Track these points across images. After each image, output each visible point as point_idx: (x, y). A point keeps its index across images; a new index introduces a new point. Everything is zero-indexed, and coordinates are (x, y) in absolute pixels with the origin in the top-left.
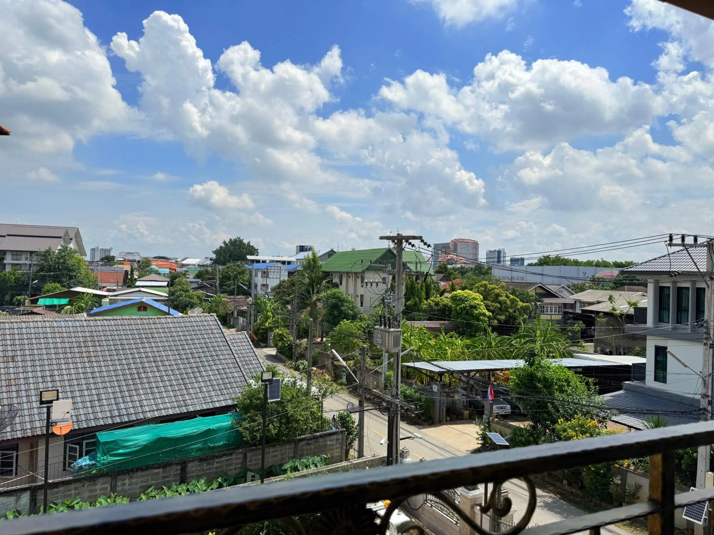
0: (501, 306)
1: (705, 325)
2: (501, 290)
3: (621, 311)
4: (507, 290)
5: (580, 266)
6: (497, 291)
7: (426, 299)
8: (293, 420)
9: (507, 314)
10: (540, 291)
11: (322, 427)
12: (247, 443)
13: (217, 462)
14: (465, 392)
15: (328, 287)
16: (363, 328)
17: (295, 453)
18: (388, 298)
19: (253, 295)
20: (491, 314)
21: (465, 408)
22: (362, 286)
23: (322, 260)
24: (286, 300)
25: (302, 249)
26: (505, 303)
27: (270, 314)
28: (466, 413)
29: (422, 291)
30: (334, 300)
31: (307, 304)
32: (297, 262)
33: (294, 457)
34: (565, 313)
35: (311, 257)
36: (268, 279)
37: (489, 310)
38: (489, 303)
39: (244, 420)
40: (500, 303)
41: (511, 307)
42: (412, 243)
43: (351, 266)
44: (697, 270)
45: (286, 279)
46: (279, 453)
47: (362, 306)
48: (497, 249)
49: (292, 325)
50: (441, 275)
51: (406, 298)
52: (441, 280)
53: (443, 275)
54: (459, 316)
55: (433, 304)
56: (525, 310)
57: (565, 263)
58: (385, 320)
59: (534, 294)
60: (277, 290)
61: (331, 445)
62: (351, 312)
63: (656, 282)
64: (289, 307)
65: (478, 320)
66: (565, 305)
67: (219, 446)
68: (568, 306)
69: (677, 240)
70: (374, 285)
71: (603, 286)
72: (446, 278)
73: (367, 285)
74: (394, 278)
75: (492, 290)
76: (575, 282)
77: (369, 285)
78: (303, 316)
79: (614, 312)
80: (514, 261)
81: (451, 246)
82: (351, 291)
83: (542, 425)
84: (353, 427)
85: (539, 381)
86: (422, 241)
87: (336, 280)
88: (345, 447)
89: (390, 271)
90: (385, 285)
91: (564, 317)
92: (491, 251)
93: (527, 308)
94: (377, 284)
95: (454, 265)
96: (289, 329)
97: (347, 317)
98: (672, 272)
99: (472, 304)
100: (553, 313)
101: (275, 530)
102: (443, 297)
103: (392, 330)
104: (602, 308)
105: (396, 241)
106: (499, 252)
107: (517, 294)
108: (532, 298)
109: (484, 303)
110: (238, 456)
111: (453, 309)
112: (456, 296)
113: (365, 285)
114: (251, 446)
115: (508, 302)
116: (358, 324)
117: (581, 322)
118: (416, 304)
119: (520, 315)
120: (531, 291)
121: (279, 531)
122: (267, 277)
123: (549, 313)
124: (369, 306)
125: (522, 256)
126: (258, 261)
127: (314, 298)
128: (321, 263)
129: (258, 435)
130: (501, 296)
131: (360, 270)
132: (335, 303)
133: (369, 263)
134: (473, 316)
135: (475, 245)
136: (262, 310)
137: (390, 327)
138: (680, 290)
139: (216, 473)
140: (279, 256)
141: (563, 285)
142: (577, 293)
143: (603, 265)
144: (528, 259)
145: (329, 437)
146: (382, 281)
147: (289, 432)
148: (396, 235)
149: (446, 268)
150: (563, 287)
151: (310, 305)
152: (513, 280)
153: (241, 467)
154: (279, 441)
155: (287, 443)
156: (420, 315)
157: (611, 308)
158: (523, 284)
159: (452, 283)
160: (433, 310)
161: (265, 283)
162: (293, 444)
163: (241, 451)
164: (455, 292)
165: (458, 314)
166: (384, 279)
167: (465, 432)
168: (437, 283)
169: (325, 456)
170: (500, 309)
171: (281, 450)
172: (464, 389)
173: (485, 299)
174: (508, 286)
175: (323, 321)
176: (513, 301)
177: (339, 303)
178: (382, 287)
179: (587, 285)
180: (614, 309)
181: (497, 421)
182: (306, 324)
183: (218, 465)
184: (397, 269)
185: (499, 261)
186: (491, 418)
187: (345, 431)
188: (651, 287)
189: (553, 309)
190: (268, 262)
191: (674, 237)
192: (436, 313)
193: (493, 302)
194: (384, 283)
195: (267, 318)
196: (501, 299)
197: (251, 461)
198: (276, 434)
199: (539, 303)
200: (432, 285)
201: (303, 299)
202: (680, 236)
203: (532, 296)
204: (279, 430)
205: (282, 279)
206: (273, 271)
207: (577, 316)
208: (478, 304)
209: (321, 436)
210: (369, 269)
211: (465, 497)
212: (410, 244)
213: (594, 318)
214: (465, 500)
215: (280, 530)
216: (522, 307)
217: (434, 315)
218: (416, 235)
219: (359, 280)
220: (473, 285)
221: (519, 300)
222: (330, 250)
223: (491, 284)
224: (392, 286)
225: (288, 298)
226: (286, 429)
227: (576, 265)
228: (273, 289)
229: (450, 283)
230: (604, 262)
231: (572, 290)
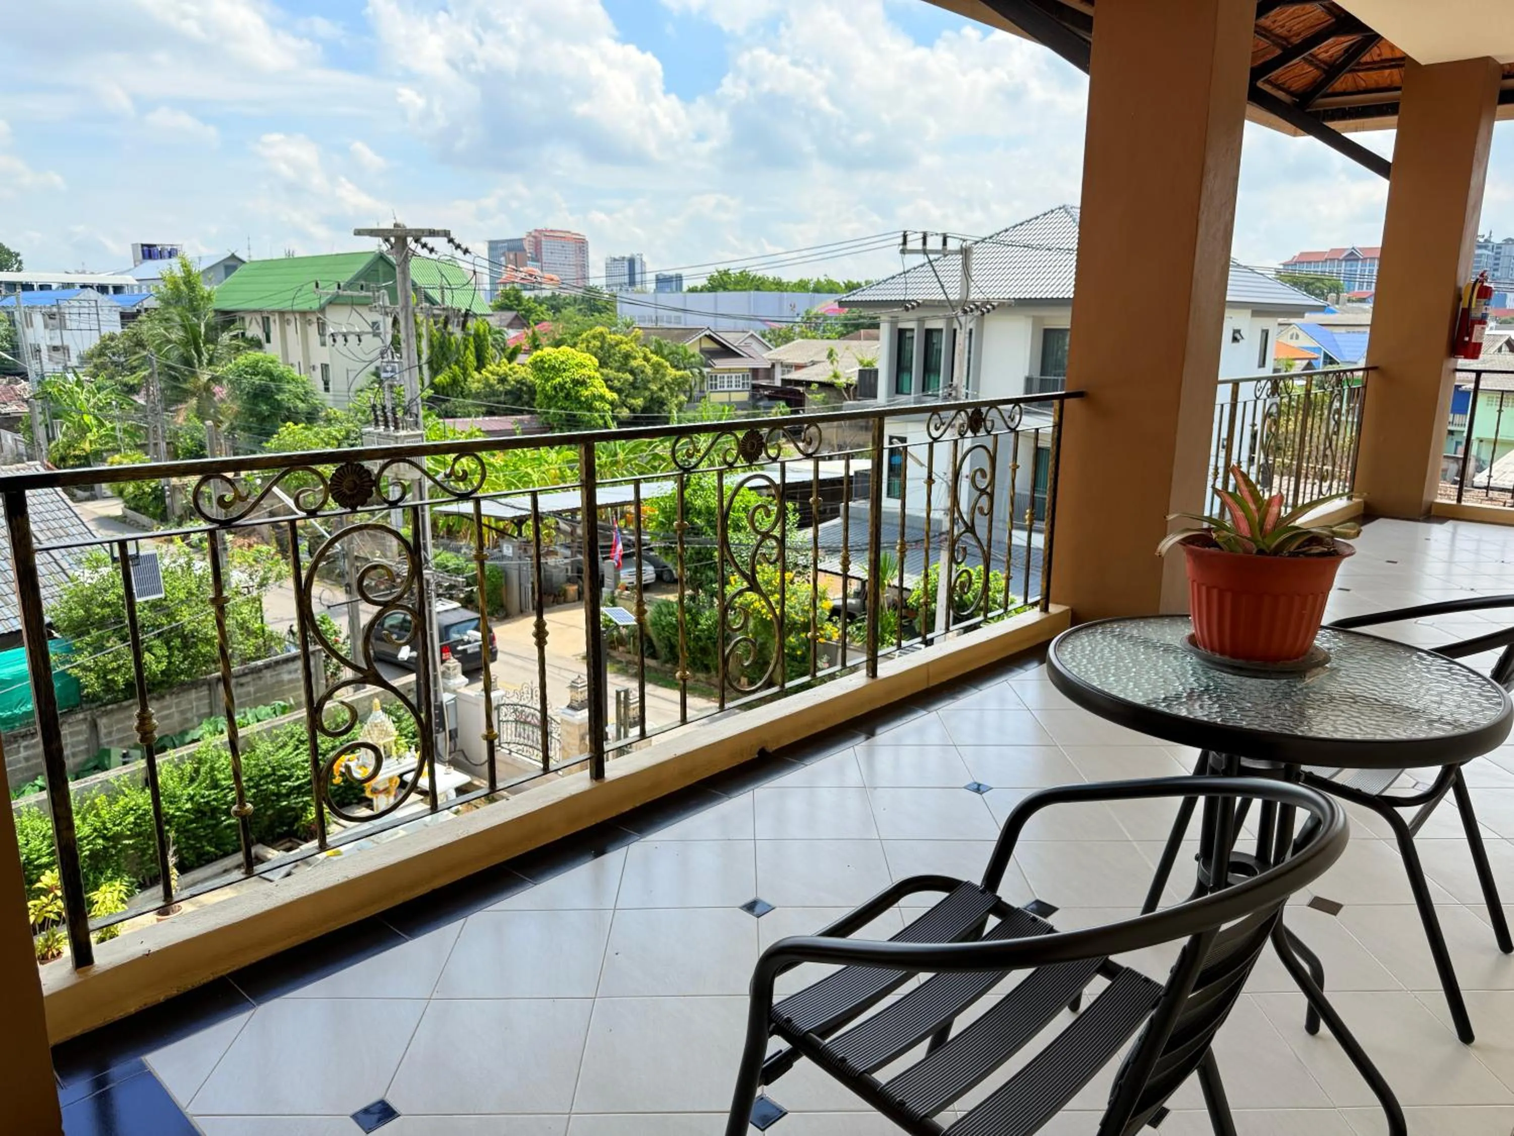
0: (635, 379)
1: (954, 393)
2: (633, 345)
3: (848, 379)
4: (645, 346)
5: (786, 290)
6: (624, 348)
7: (478, 369)
8: (201, 640)
9: (647, 393)
10: (708, 345)
11: (268, 649)
12: (93, 699)
13: (26, 747)
14: (568, 552)
15: (238, 349)
16: (337, 439)
17: (211, 705)
18: (389, 369)
19: (31, 375)
20: (615, 396)
21: (570, 580)
22: (323, 344)
23: (209, 282)
24: (125, 385)
25: (149, 252)
26: (643, 372)
27: (88, 419)
28: (572, 589)
29: (468, 352)
30: (256, 380)
31: (185, 391)
32: (140, 288)
33: (211, 714)
34: (755, 387)
35: (179, 273)
36: (64, 332)
37: (611, 388)
38: (612, 373)
39: (79, 651)
40: (632, 372)
41: (654, 380)
42: (430, 246)
43: (291, 294)
44: (944, 298)
45: (118, 330)
46: (174, 709)
47: (327, 389)
48: (628, 255)
49: (156, 444)
50: (509, 315)
51: (431, 367)
52: (510, 326)
53: (514, 313)
54: (552, 403)
55: (493, 379)
56: (680, 383)
57: (758, 285)
58: (385, 413)
59: (696, 351)
60: (96, 361)
61: (291, 681)
62: (301, 405)
63: (894, 322)
64: (140, 400)
65: (590, 408)
66: (755, 372)
67: (25, 713)
68: (761, 374)
69: (915, 243)
70: (352, 339)
71: (824, 331)
72: (521, 321)
73: (334, 340)
74: (395, 322)
75: (617, 345)
76: (777, 325)
77: (340, 339)
78: (180, 420)
79: (836, 381)
80: (663, 281)
81: (526, 246)
82: (296, 354)
83: (705, 591)
84: (336, 642)
85: (699, 514)
86: (451, 241)
87: (254, 331)
88: (324, 681)
89: (385, 307)
90: (377, 339)
91: (753, 396)
92: (615, 260)
93: (685, 380)
94: (359, 336)
95: (537, 292)
96: (147, 454)
97: (292, 416)
98: (909, 301)
99: (577, 377)
100: (734, 388)
101: (192, 847)
102: (514, 364)
103: (402, 433)
104: (817, 375)
105: (392, 240)
106: (632, 262)
107: (666, 352)
108: (693, 360)
109: (602, 374)
110: (76, 729)
111: (539, 389)
112: (542, 361)
113: (329, 340)
114: (106, 705)
115: (649, 370)
116: (321, 430)
117: (783, 403)
118: (455, 382)
119: (672, 395)
120: (692, 347)
121: (203, 847)
122: (63, 327)
123: (726, 389)
124: (345, 388)
125: (679, 272)
126: (27, 287)
127: (205, 376)
128: (207, 288)
129: (120, 679)
130: (635, 358)
131: (315, 305)
132: (260, 385)
133: (333, 289)
134: (580, 402)
135: (581, 245)
136: (65, 411)
137: (396, 428)
138: (929, 333)
139: (27, 769)
140: (84, 272)
141: (751, 332)
142: (777, 346)
143: (827, 288)
144: (690, 277)
145: (285, 666)
146: (370, 330)
147: (192, 664)
148: (392, 227)
149: (518, 298)
150: (752, 336)
151: (193, 394)
152: (660, 324)
153: (88, 751)
154: (171, 686)
155: (190, 689)
156: (467, 406)
157: (832, 374)
158: (676, 332)
159: (534, 333)
160: (494, 393)
161: (57, 343)
162: (205, 688)
163: (81, 716)
164: (539, 353)
165: (550, 400)
166: (375, 325)
167: (571, 623)
168: (499, 332)
169: (282, 703)
170: (633, 385)
171: (178, 705)
172: (567, 547)
173: (603, 364)
174: (647, 336)
175: (232, 428)
176: (657, 368)
177: (272, 385)
178: (373, 345)
179: (797, 330)
180: (836, 376)
181: (628, 596)
182: (192, 439)
183: (29, 752)
184: (401, 302)
185: (632, 283)
186: (617, 592)
187: (319, 651)
188: (885, 331)
189: (734, 380)
190: (54, 286)
191: (909, 238)
192: (502, 398)
193: (618, 370)
194: (376, 335)
195: (84, 430)
196: (634, 363)
197: (110, 734)
198: (163, 672)
199: (706, 370)
200: (490, 338)
201: (175, 379)
202: (921, 235)
203: (693, 356)
204: (170, 663)
205: (106, 331)
206: (75, 310)
207: (777, 392)
208: (589, 377)
209: (267, 666)
210: (334, 302)
211: (568, 723)
212: (424, 246)
213: (802, 395)
214: (569, 729)
215: (205, 843)
216: (675, 380)
217: (499, 402)
218: (436, 228)
219: (313, 330)
220: (577, 335)
221: (668, 364)
222: (229, 254)
223: (614, 333)
224: (396, 342)
225: (132, 380)
226: (185, 659)
227: (778, 290)
228: (84, 359)
229: (530, 332)
230: (830, 282)
231: (770, 341)
